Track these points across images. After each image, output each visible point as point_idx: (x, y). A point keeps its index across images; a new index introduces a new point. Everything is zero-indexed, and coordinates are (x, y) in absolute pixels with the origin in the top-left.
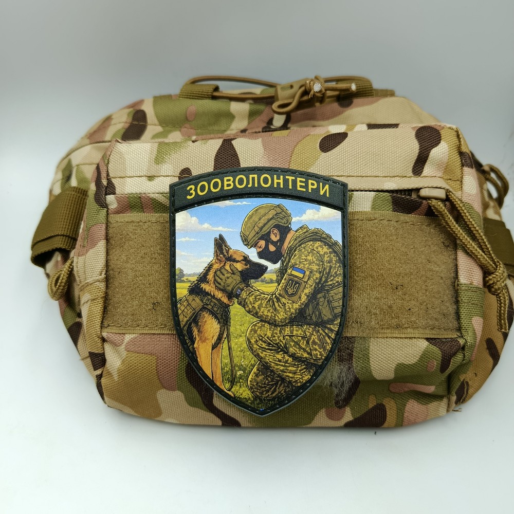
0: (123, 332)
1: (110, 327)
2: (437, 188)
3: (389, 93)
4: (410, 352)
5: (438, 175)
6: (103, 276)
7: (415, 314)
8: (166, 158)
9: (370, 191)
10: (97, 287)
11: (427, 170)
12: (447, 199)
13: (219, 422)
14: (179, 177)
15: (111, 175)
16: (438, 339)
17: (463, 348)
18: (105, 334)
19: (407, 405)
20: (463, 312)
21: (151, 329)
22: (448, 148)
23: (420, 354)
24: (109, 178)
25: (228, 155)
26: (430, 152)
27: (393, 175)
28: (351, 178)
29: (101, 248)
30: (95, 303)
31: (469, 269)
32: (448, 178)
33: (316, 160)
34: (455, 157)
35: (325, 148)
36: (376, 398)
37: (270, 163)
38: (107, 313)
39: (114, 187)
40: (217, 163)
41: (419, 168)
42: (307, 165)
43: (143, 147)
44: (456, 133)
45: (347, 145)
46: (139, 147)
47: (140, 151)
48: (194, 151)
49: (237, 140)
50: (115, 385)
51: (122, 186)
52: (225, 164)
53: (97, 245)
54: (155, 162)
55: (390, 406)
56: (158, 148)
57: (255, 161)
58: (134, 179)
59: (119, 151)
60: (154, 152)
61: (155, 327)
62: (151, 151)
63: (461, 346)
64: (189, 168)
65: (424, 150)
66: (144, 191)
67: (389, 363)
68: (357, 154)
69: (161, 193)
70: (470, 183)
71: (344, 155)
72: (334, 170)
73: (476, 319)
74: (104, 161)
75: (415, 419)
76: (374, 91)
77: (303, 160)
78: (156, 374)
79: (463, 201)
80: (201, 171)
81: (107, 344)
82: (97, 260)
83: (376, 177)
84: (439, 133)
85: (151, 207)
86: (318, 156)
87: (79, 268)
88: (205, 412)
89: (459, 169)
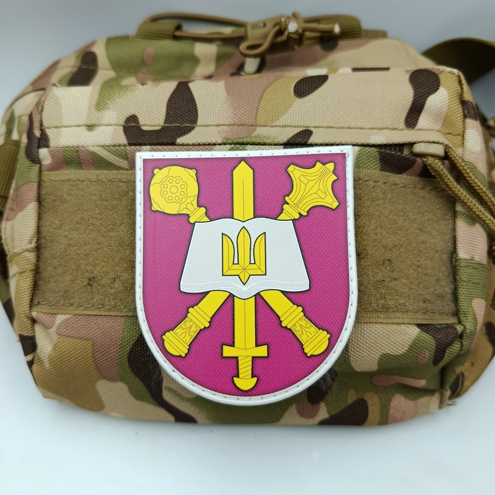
0: (55, 311)
1: (41, 306)
2: (433, 142)
3: (380, 34)
4: (399, 340)
5: (436, 128)
6: (33, 245)
7: (404, 295)
8: (110, 103)
9: (354, 145)
10: (26, 258)
11: (424, 121)
12: (446, 157)
13: (171, 418)
14: (124, 126)
15: (45, 124)
16: (431, 325)
17: (461, 336)
18: (34, 314)
19: (393, 400)
20: (462, 292)
21: (86, 309)
22: (447, 95)
23: (410, 344)
24: (43, 128)
25: (183, 100)
26: (426, 100)
27: (381, 127)
28: (331, 130)
29: (31, 212)
30: (23, 276)
31: (469, 241)
32: (448, 132)
33: (289, 107)
34: (457, 107)
35: (301, 93)
36: (356, 392)
37: (234, 110)
38: (38, 289)
39: (49, 139)
40: (170, 110)
41: (413, 119)
42: (278, 113)
43: (82, 91)
44: (457, 78)
45: (326, 90)
46: (78, 91)
47: (79, 95)
48: (143, 95)
49: (195, 82)
50: (47, 373)
51: (57, 137)
52: (179, 111)
53: (27, 208)
54: (96, 109)
55: (373, 401)
56: (100, 92)
57: (215, 107)
58: (71, 129)
59: (54, 96)
60: (96, 96)
61: (91, 307)
62: (92, 96)
63: (459, 334)
64: (136, 115)
65: (419, 97)
66: (83, 143)
67: (371, 353)
68: (339, 101)
69: (103, 146)
70: (473, 139)
71: (323, 102)
72: (310, 119)
73: (477, 301)
74: (38, 108)
75: (402, 417)
76: (363, 32)
77: (273, 107)
78: (93, 362)
79: (465, 160)
80: (151, 119)
81: (38, 326)
82: (26, 226)
83: (361, 129)
84: (438, 77)
85: (91, 163)
86: (292, 102)
87: (7, 235)
88: (154, 407)
89: (460, 121)
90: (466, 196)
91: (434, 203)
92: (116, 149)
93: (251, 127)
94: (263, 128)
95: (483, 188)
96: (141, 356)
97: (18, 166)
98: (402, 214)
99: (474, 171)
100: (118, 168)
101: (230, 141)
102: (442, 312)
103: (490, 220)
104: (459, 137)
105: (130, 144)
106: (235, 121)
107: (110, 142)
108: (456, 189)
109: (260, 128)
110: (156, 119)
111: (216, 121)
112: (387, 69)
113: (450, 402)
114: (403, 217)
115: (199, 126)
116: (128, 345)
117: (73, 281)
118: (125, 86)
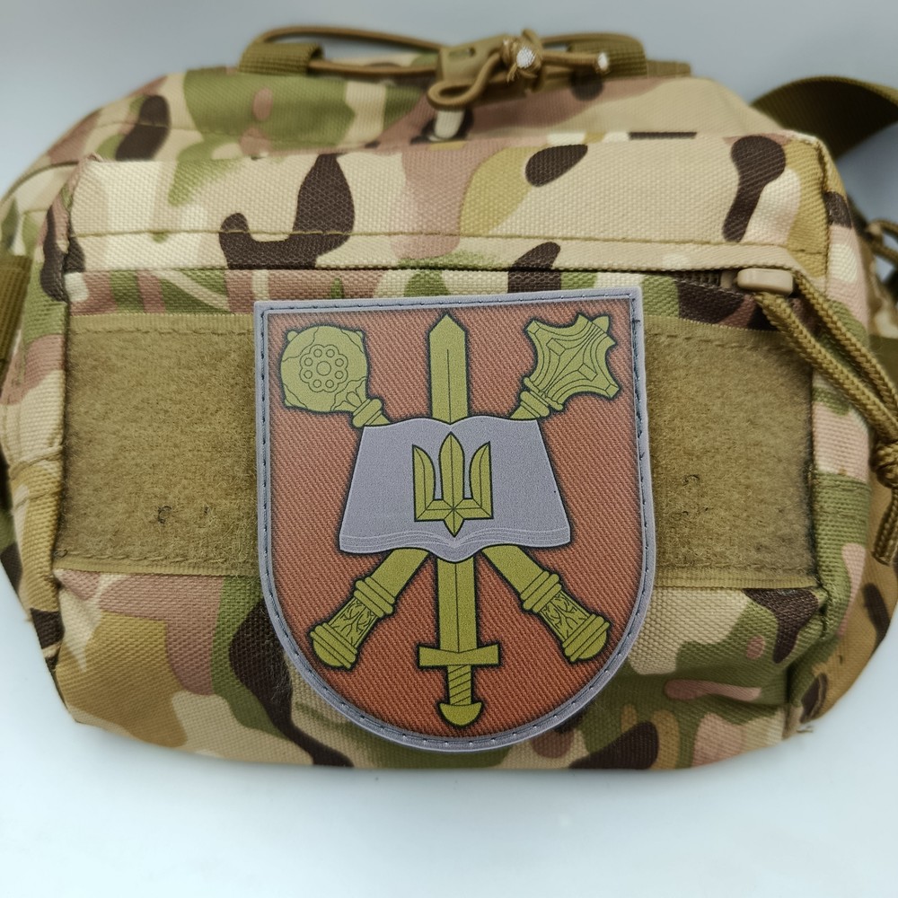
0: (97, 568)
1: (70, 558)
2: (774, 267)
3: (677, 70)
4: (713, 617)
5: (778, 241)
6: (57, 447)
7: (723, 538)
8: (194, 192)
9: (633, 272)
10: (43, 472)
11: (756, 228)
12: (796, 293)
13: (306, 758)
14: (220, 233)
15: (77, 229)
16: (771, 590)
17: (823, 611)
18: (59, 573)
19: (702, 725)
20: (825, 532)
21: (154, 563)
22: (798, 183)
23: (733, 624)
24: (72, 236)
25: (327, 187)
26: (760, 192)
27: (682, 238)
28: (593, 243)
29: (52, 388)
30: (39, 505)
31: (836, 442)
32: (799, 248)
33: (519, 202)
34: (815, 204)
35: (538, 176)
36: (637, 711)
37: (419, 207)
38: (65, 528)
39: (83, 255)
40: (303, 205)
41: (737, 225)
42: (499, 212)
43: (144, 169)
44: (815, 153)
45: (584, 171)
46: (135, 169)
47: (138, 176)
48: (255, 176)
49: (348, 155)
50: (82, 680)
51: (99, 254)
52: (321, 206)
53: (44, 381)
54: (169, 201)
55: (667, 726)
56: (177, 172)
57: (385, 201)
58: (125, 239)
59: (93, 179)
60: (169, 180)
61: (162, 560)
62: (162, 178)
63: (819, 606)
64: (243, 213)
65: (748, 186)
66: (145, 264)
67: (665, 641)
68: (607, 192)
69: (182, 270)
70: (844, 260)
71: (578, 193)
72: (556, 224)
73: (850, 548)
74: (63, 201)
75: (718, 754)
76: (647, 65)
77: (490, 201)
78: (167, 660)
79: (829, 298)
80: (269, 221)
81: (65, 594)
82: (42, 414)
83: (647, 241)
84: (782, 151)
85: (161, 299)
86: (523, 194)
87: (7, 431)
88: (276, 739)
89: (822, 228)
90: (831, 363)
91: (774, 374)
92: (207, 276)
93: (450, 238)
94: (472, 240)
95: (862, 348)
96: (253, 648)
97: (26, 305)
98: (719, 394)
99: (845, 318)
100: (210, 309)
101: (412, 263)
102: (788, 567)
103: (875, 404)
104: (820, 257)
105: (232, 267)
106: (421, 226)
107: (195, 262)
108: (813, 350)
109: (466, 239)
110: (278, 221)
111: (388, 226)
112: (691, 135)
113: (803, 727)
114: (721, 400)
115: (357, 234)
116: (231, 629)
117: (130, 513)
118: (222, 160)
